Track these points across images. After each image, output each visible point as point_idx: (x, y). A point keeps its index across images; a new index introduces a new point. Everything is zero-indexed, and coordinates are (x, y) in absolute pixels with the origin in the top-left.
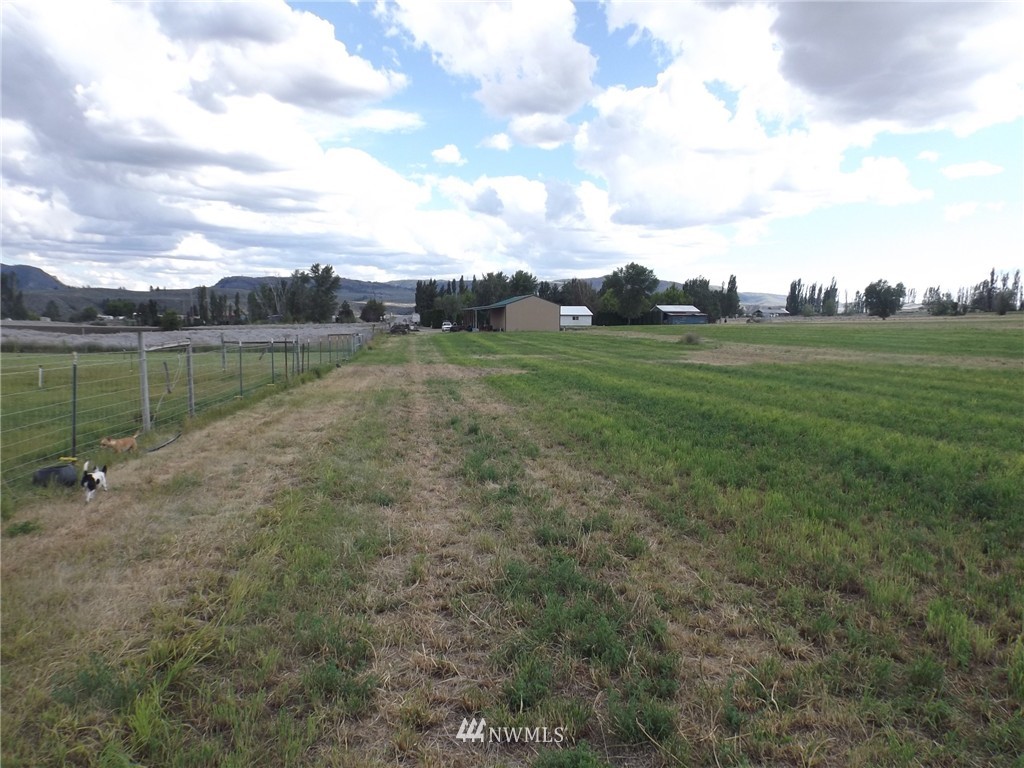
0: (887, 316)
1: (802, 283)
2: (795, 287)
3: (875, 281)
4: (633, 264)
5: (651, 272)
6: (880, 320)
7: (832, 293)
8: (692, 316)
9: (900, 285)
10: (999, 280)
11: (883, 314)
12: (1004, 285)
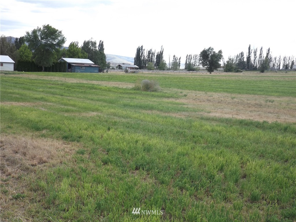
0: (213, 71)
1: (143, 48)
2: (139, 51)
3: (207, 48)
4: (48, 25)
5: (60, 32)
6: (208, 73)
8: (90, 66)
9: (220, 52)
10: (253, 51)
11: (210, 70)
12: (255, 55)
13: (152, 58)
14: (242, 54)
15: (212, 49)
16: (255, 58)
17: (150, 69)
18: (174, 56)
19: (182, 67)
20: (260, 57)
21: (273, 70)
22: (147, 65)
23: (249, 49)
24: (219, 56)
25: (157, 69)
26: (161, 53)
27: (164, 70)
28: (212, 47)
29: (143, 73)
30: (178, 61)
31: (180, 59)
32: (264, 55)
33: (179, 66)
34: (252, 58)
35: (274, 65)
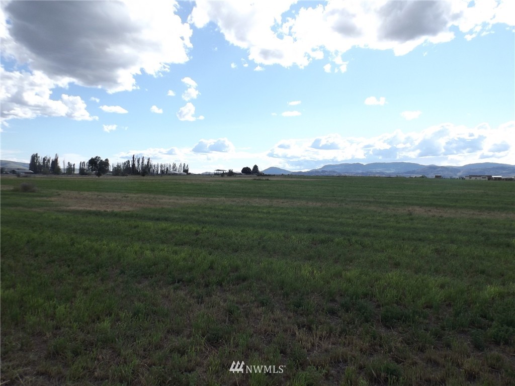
0: (101, 175)
1: (38, 156)
2: (34, 158)
3: (94, 157)
6: (97, 177)
7: (55, 162)
9: (107, 160)
10: (136, 160)
11: (98, 175)
12: (138, 163)
13: (47, 165)
14: (128, 161)
15: (99, 158)
16: (139, 165)
17: (44, 173)
18: (69, 163)
19: (77, 172)
20: (143, 164)
21: (153, 174)
22: (42, 170)
23: (133, 158)
24: (106, 163)
25: (53, 173)
26: (56, 160)
27: (58, 174)
28: (99, 156)
29: (35, 178)
30: (72, 167)
31: (74, 165)
32: (146, 162)
33: (74, 171)
34: (136, 165)
35: (154, 170)
